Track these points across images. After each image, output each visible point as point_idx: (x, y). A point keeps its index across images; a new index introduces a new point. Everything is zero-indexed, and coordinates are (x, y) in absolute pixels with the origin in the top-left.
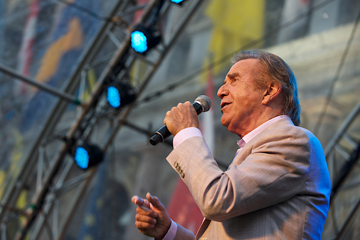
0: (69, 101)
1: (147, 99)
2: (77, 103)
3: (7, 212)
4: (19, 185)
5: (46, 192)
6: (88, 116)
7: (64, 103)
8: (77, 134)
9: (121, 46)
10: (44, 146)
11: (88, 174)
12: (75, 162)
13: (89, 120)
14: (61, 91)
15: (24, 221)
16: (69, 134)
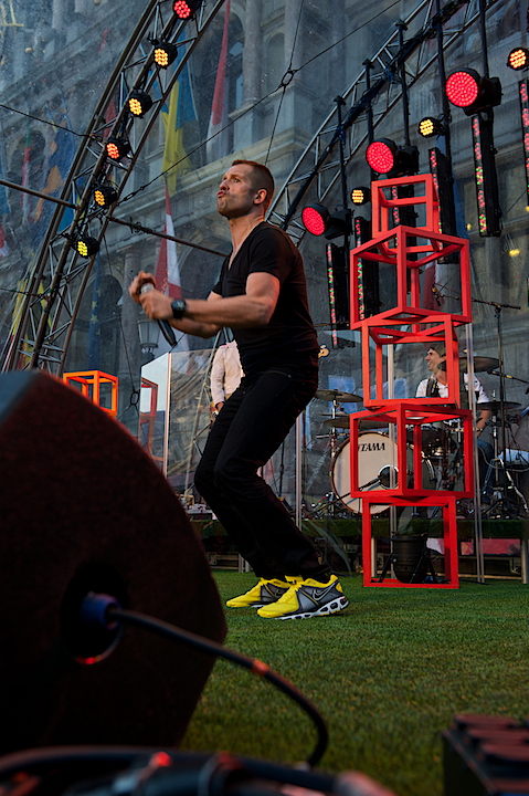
0: (66, 205)
1: (125, 199)
2: (73, 207)
4: (37, 276)
5: (59, 279)
6: (82, 216)
7: (62, 207)
8: (76, 230)
9: (99, 158)
10: (51, 244)
11: (89, 260)
12: (78, 252)
13: (84, 219)
14: (58, 198)
15: (44, 303)
16: (69, 232)
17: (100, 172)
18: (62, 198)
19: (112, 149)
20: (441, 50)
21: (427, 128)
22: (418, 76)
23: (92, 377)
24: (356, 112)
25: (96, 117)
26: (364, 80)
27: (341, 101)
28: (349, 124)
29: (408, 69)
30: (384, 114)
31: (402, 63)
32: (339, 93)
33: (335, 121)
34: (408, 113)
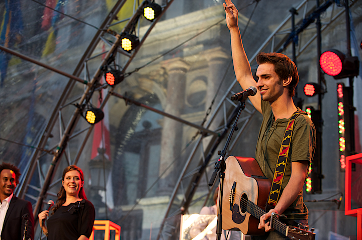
0: (76, 80)
3: (39, 152)
5: (66, 139)
7: (73, 81)
9: (112, 47)
10: (61, 109)
13: (92, 93)
14: (71, 74)
16: (80, 103)
17: (111, 59)
18: (74, 74)
19: (127, 44)
23: (104, 225)
24: (306, 23)
25: (111, 15)
27: (294, 12)
28: (301, 30)
30: (328, 25)
32: (294, 6)
33: (289, 26)
34: (349, 31)
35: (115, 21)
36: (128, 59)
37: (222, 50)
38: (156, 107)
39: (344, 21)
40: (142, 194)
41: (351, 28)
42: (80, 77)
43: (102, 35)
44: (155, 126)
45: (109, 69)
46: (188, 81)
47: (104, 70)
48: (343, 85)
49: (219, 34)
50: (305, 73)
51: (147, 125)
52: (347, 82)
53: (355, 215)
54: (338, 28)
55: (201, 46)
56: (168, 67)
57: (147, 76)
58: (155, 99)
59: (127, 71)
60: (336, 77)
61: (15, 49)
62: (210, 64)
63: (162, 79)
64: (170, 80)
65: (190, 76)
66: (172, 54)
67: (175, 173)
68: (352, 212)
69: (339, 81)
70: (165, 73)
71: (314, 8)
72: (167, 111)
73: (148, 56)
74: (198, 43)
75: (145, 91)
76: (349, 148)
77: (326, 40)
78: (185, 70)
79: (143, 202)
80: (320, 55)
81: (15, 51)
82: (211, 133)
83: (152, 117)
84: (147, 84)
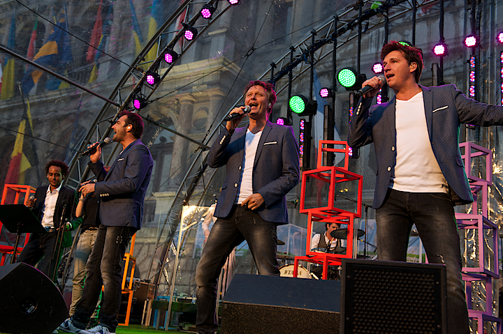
0: (111, 103)
3: (80, 154)
7: (109, 103)
9: (139, 81)
10: (98, 124)
17: (138, 90)
19: (150, 79)
20: (335, 48)
21: (325, 93)
22: (319, 60)
24: (282, 74)
25: (140, 57)
26: (289, 56)
27: (274, 66)
28: (278, 79)
29: (315, 57)
30: (297, 77)
31: (312, 53)
32: (274, 61)
33: (269, 76)
34: (312, 81)
35: (142, 62)
36: (151, 90)
37: (220, 90)
38: (170, 128)
39: (310, 74)
40: (156, 189)
41: (314, 80)
42: (114, 101)
43: (133, 71)
44: (169, 141)
45: (137, 97)
46: (195, 110)
47: (132, 97)
48: (304, 120)
49: (219, 78)
50: (278, 110)
51: (163, 139)
52: (307, 118)
53: (307, 213)
54: (304, 79)
55: (206, 86)
56: (181, 100)
57: (165, 104)
58: (170, 121)
59: (150, 99)
60: (300, 115)
61: (64, 75)
62: (211, 99)
63: (176, 107)
64: (182, 108)
65: (197, 107)
66: (183, 90)
67: (181, 176)
68: (305, 211)
69: (302, 117)
70: (178, 103)
71: (288, 64)
72: (178, 131)
73: (166, 90)
74: (203, 84)
75: (163, 115)
76: (305, 165)
77: (295, 88)
78: (193, 102)
79: (156, 194)
80: (290, 98)
81: (64, 77)
82: (209, 148)
83: (167, 134)
84: (164, 110)
